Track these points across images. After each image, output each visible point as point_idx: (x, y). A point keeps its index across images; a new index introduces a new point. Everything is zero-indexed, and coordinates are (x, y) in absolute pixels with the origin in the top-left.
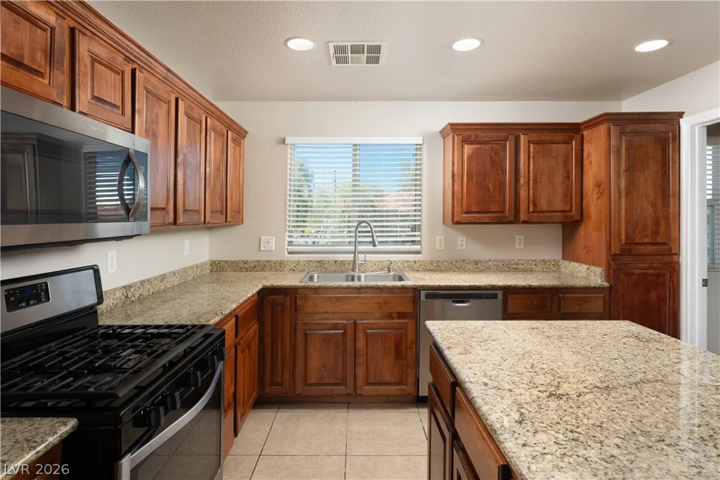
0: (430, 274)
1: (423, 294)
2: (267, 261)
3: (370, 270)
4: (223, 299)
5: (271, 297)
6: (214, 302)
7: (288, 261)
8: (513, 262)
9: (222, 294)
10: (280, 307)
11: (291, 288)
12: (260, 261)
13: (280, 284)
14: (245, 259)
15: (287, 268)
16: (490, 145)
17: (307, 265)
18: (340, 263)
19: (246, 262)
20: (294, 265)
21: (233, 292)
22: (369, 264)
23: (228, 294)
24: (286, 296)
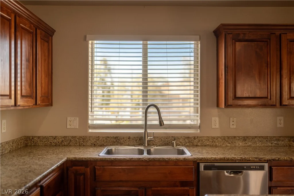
0: (207, 149)
1: (202, 166)
2: (73, 137)
3: (158, 144)
4: (30, 171)
5: (74, 168)
6: (22, 174)
7: (90, 137)
8: (274, 139)
9: (30, 167)
10: (82, 177)
11: (90, 161)
12: (66, 137)
13: (82, 157)
14: (54, 135)
15: (89, 143)
16: (256, 43)
17: (105, 141)
18: (133, 139)
19: (55, 138)
20: (95, 140)
21: (40, 165)
22: (157, 139)
23: (35, 167)
24: (87, 167)
